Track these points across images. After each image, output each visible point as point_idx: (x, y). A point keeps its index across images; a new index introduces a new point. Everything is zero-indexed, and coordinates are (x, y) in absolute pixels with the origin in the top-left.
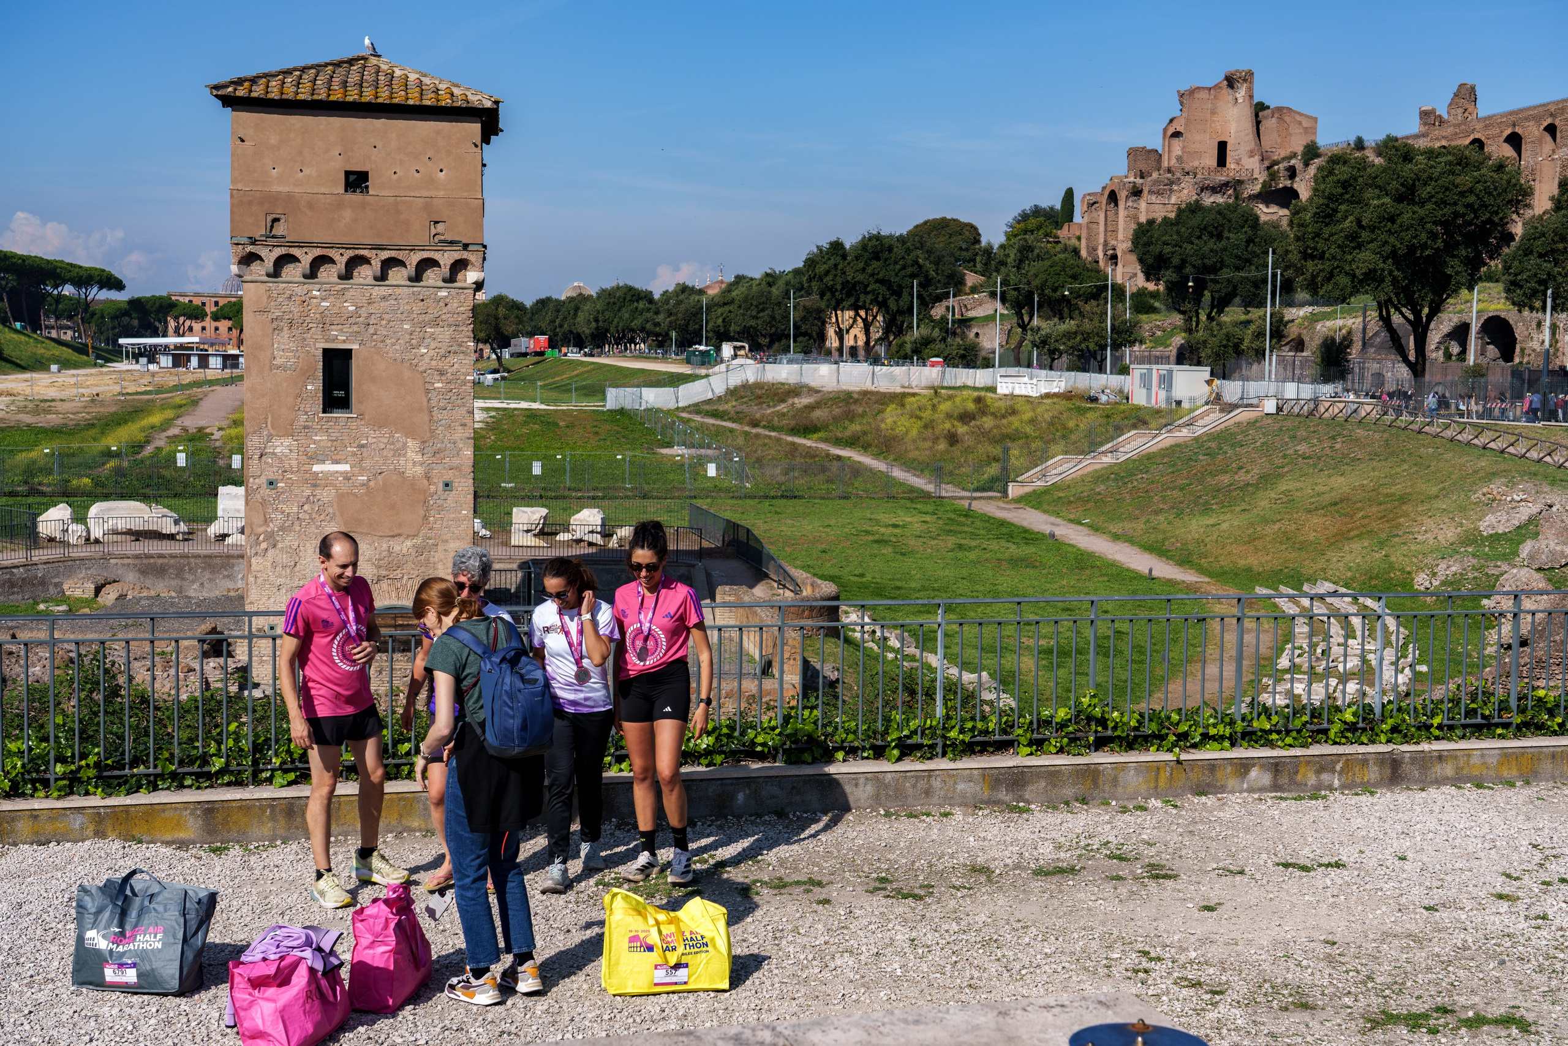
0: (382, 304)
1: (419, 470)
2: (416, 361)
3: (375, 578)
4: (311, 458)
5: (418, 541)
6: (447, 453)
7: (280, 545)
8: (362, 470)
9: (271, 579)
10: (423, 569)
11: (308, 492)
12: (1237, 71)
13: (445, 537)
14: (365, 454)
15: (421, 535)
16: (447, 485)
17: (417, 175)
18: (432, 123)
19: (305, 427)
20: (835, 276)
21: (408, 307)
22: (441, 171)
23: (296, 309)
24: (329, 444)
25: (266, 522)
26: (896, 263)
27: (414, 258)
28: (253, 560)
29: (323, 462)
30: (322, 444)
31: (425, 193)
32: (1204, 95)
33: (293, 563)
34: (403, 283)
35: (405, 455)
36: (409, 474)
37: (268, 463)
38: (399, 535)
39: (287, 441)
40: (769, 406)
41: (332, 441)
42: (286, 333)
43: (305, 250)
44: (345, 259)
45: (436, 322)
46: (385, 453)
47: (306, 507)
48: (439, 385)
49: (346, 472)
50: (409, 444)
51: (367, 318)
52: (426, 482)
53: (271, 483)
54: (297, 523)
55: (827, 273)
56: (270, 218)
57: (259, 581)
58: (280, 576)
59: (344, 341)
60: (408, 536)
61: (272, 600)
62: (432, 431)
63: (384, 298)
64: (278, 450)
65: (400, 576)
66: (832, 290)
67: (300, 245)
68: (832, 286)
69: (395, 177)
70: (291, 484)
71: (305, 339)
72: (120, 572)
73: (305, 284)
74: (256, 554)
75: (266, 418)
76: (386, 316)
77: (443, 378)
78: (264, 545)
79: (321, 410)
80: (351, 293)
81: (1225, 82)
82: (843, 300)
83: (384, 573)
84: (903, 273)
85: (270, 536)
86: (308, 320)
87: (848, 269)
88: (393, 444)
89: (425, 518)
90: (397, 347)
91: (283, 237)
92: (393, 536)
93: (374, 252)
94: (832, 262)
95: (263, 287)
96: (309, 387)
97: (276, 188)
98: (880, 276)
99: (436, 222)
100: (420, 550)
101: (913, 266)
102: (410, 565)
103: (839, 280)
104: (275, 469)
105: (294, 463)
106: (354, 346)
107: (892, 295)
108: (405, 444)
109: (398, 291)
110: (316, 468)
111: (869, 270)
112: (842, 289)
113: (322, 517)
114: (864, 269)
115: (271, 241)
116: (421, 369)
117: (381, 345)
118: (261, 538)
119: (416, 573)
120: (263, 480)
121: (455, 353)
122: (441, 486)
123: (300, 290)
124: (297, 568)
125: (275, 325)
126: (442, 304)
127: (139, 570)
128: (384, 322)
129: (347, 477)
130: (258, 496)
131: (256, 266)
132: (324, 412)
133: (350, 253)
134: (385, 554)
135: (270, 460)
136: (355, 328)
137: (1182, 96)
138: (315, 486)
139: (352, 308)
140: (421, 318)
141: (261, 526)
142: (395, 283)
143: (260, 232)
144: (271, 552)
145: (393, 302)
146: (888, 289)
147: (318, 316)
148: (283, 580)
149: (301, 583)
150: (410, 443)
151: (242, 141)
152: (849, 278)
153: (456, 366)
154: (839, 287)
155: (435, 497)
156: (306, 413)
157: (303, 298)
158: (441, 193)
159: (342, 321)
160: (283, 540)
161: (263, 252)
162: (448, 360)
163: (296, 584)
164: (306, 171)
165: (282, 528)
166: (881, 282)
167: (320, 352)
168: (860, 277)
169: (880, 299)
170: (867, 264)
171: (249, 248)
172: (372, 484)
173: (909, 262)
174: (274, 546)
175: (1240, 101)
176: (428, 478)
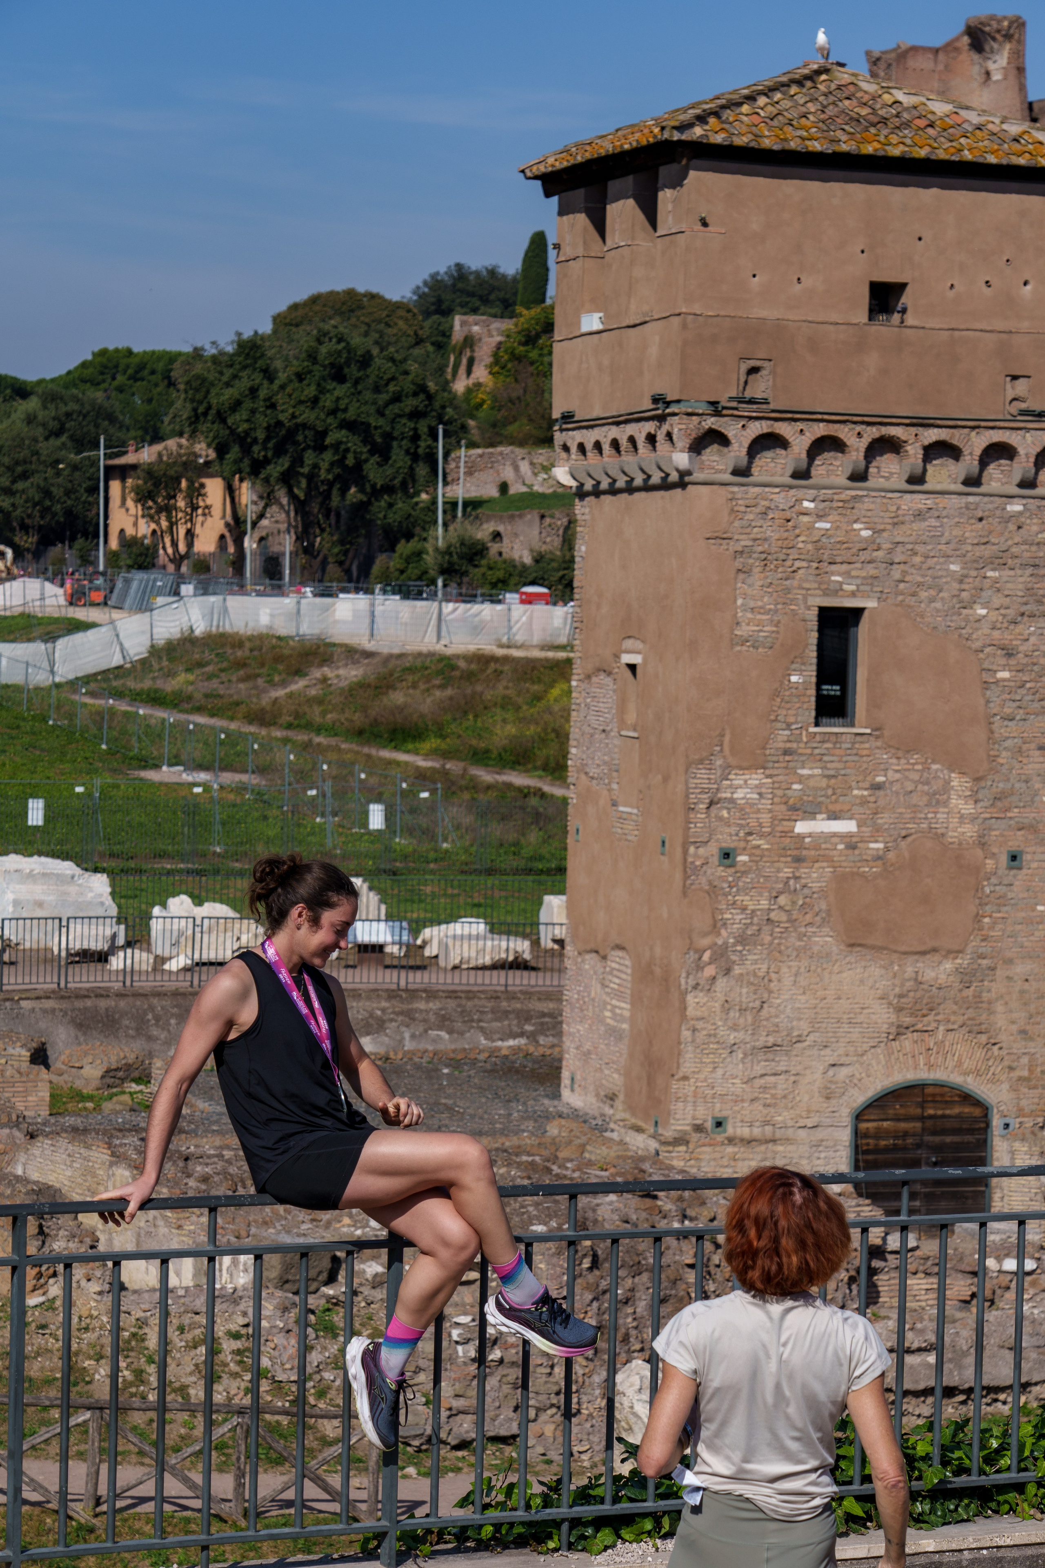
0: (915, 526)
1: (969, 831)
2: (968, 630)
3: (893, 1030)
4: (794, 809)
5: (963, 961)
6: (1014, 798)
7: (737, 970)
8: (877, 832)
9: (721, 1033)
10: (970, 1013)
11: (787, 872)
12: (993, 17)
13: (1008, 954)
14: (881, 803)
15: (969, 950)
16: (1014, 858)
17: (987, 291)
18: (1014, 197)
19: (786, 752)
20: (253, 411)
21: (957, 532)
22: (1025, 284)
23: (772, 532)
24: (824, 783)
25: (716, 927)
26: (377, 389)
27: (977, 442)
28: (690, 999)
29: (811, 815)
30: (812, 783)
31: (1000, 325)
32: (923, 62)
33: (757, 1004)
34: (953, 487)
35: (946, 803)
36: (952, 836)
37: (720, 819)
38: (935, 950)
39: (756, 778)
40: (271, 683)
41: (829, 777)
42: (757, 579)
43: (800, 425)
44: (864, 443)
45: (1000, 561)
46: (915, 799)
47: (782, 900)
48: (1004, 675)
49: (850, 835)
50: (954, 783)
51: (890, 551)
52: (979, 853)
53: (726, 855)
54: (766, 929)
55: (236, 405)
56: (744, 367)
57: (701, 1036)
58: (735, 1028)
59: (853, 594)
60: (949, 952)
61: (720, 1072)
62: (993, 759)
63: (919, 515)
64: (739, 794)
65: (934, 1025)
66: (245, 442)
67: (792, 416)
68: (247, 433)
69: (951, 294)
70: (758, 856)
71: (788, 590)
72: (42, 1025)
73: (791, 487)
74: (696, 987)
75: (722, 735)
76: (920, 548)
77: (1012, 662)
78: (710, 971)
79: (812, 720)
80: (867, 504)
81: (966, 40)
82: (267, 461)
83: (908, 1020)
84: (395, 408)
85: (720, 954)
86: (794, 554)
87: (280, 398)
88: (927, 783)
89: (978, 918)
90: (938, 605)
91: (766, 402)
92: (923, 953)
93: (913, 430)
94: (244, 384)
95: (722, 490)
96: (794, 679)
97: (758, 312)
98: (351, 415)
99: (1015, 378)
100: (967, 977)
101: (415, 394)
102: (950, 1006)
103: (262, 421)
104: (733, 830)
105: (765, 818)
106: (870, 604)
107: (372, 452)
108: (948, 782)
109: (943, 501)
110: (801, 827)
111: (327, 401)
112: (268, 439)
113: (808, 918)
114: (315, 401)
115: (746, 410)
116: (977, 645)
117: (911, 601)
118: (706, 956)
119: (960, 1020)
120: (712, 851)
121: (1032, 616)
122: (1004, 859)
123: (781, 499)
124: (764, 1013)
125: (738, 564)
126: (1012, 527)
127: (73, 1021)
128: (917, 559)
129: (851, 843)
130: (704, 880)
131: (711, 454)
132: (817, 724)
133: (874, 432)
134: (909, 984)
135: (725, 813)
136: (871, 570)
137: (875, 62)
138: (798, 860)
139: (866, 533)
140: (979, 551)
141: (705, 935)
142: (939, 487)
143: (725, 394)
144: (722, 984)
145: (934, 522)
146: (365, 442)
147: (810, 547)
148: (741, 1035)
149: (771, 1040)
150: (956, 781)
151: (705, 224)
152: (282, 417)
153: (1033, 639)
154: (261, 435)
155: (994, 880)
156: (788, 726)
157: (788, 515)
158: (1025, 325)
159: (846, 556)
160: (743, 959)
161: (731, 428)
162: (1019, 628)
163: (759, 1044)
164: (807, 282)
165: (742, 939)
166: (350, 426)
167: (813, 615)
168: (307, 415)
169: (350, 461)
170: (322, 390)
171: (711, 422)
172: (891, 855)
173: (409, 387)
174: (728, 971)
175: (996, 76)
176: (983, 845)
